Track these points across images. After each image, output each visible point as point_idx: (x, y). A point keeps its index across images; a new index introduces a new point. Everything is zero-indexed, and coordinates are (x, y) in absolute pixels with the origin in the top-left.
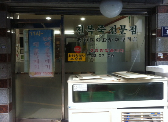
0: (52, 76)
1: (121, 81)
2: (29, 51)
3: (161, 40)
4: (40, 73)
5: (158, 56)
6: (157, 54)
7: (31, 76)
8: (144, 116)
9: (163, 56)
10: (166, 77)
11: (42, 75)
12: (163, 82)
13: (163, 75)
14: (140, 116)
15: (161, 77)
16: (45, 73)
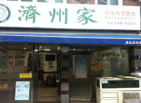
0: (86, 77)
1: (122, 79)
2: (75, 65)
3: (137, 61)
4: (81, 76)
5: (136, 68)
6: (135, 68)
7: (76, 77)
8: (132, 94)
9: (138, 68)
10: (140, 78)
11: (82, 77)
12: (139, 80)
13: (139, 77)
14: (130, 94)
15: (138, 78)
16: (83, 76)
